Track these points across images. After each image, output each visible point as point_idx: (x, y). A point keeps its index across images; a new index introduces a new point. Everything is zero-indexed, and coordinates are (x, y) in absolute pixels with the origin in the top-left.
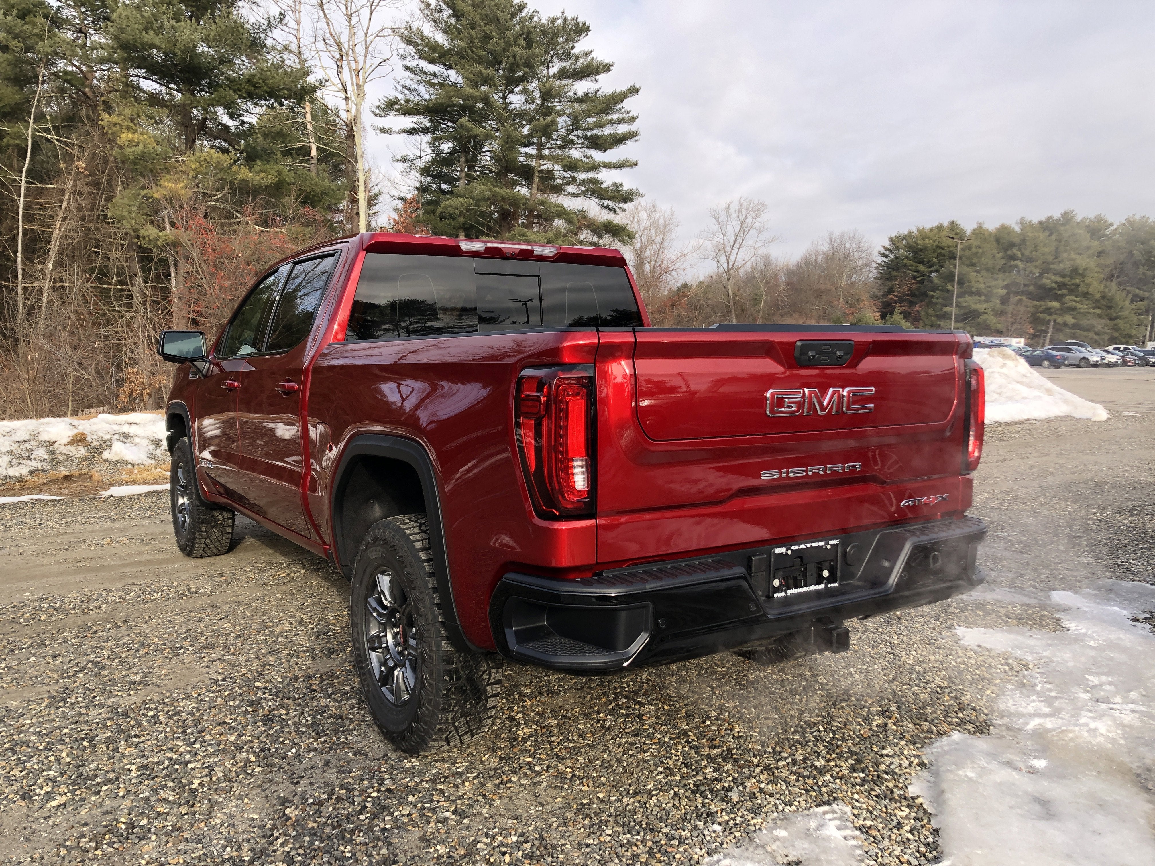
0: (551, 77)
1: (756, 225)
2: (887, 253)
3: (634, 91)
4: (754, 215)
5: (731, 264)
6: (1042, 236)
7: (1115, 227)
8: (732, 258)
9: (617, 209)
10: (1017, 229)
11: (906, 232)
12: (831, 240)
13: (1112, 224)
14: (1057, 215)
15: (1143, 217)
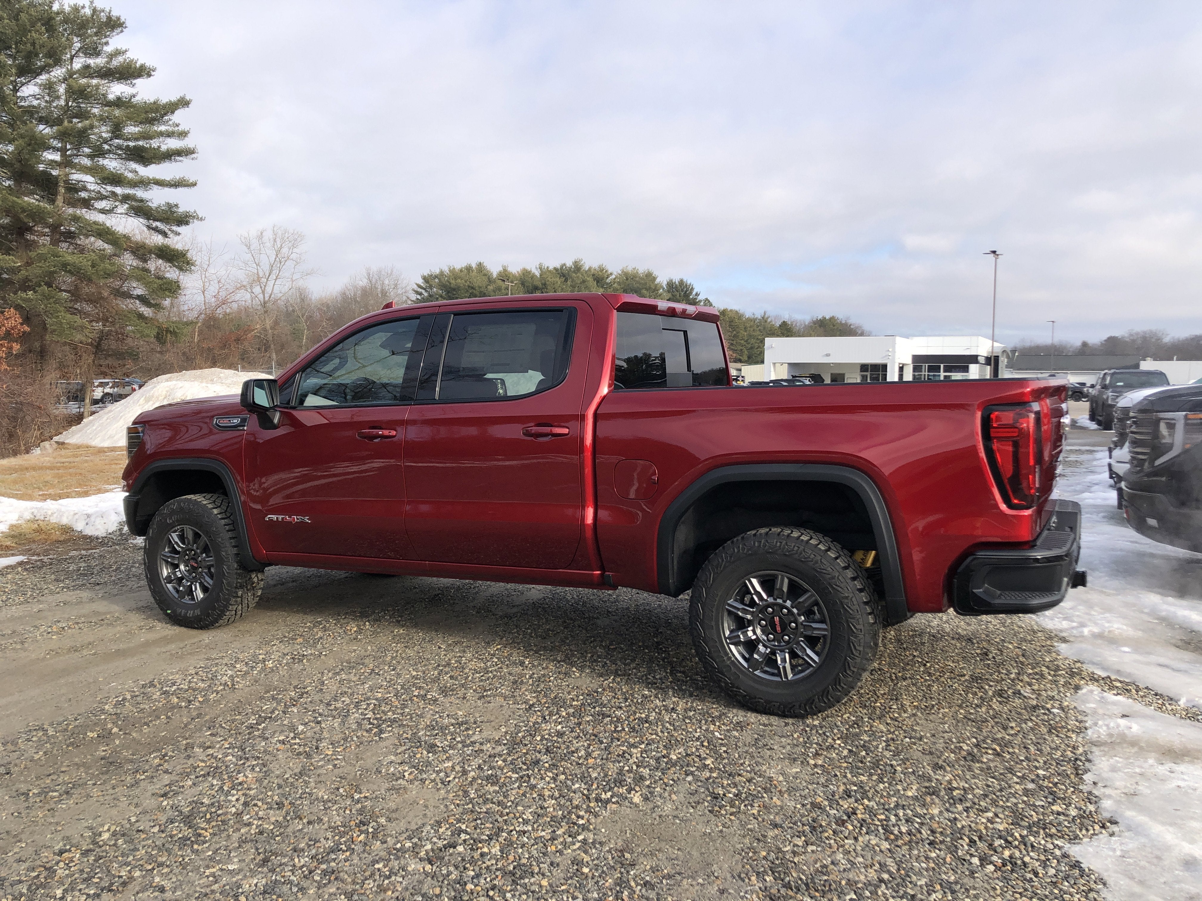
0: (75, 73)
1: (294, 256)
2: (420, 290)
3: (183, 103)
4: (290, 244)
5: (267, 296)
6: (559, 281)
7: (614, 277)
8: (269, 290)
9: (169, 232)
10: (537, 273)
11: (437, 272)
12: (369, 274)
13: (611, 274)
14: (569, 263)
15: (634, 269)
